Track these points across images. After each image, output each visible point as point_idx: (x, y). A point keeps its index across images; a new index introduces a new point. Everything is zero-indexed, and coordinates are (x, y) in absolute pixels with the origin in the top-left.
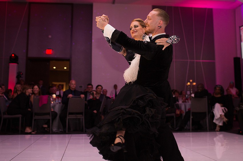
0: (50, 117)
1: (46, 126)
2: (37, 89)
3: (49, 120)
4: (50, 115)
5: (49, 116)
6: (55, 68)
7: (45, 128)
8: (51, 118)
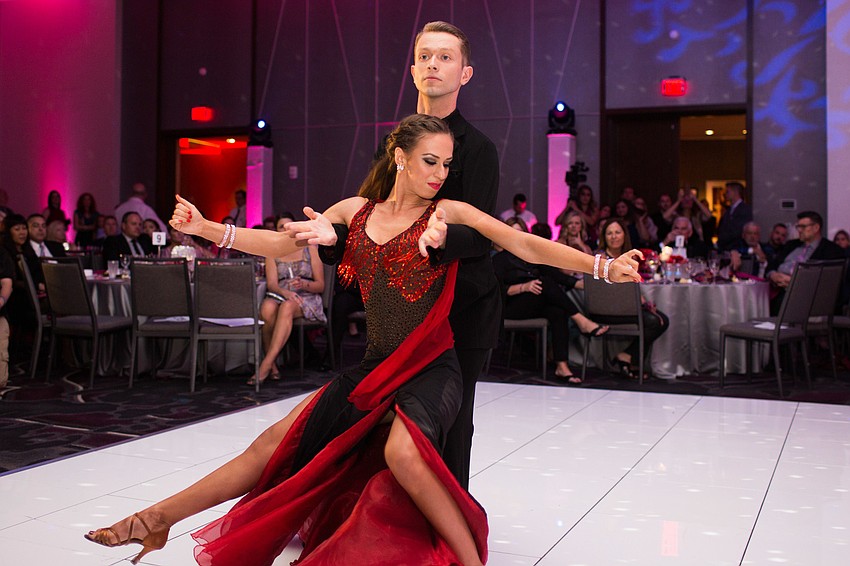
0: (637, 330)
1: (625, 358)
2: (617, 232)
3: (638, 337)
4: (638, 323)
5: (635, 326)
6: (709, 132)
7: (623, 364)
8: (641, 333)
